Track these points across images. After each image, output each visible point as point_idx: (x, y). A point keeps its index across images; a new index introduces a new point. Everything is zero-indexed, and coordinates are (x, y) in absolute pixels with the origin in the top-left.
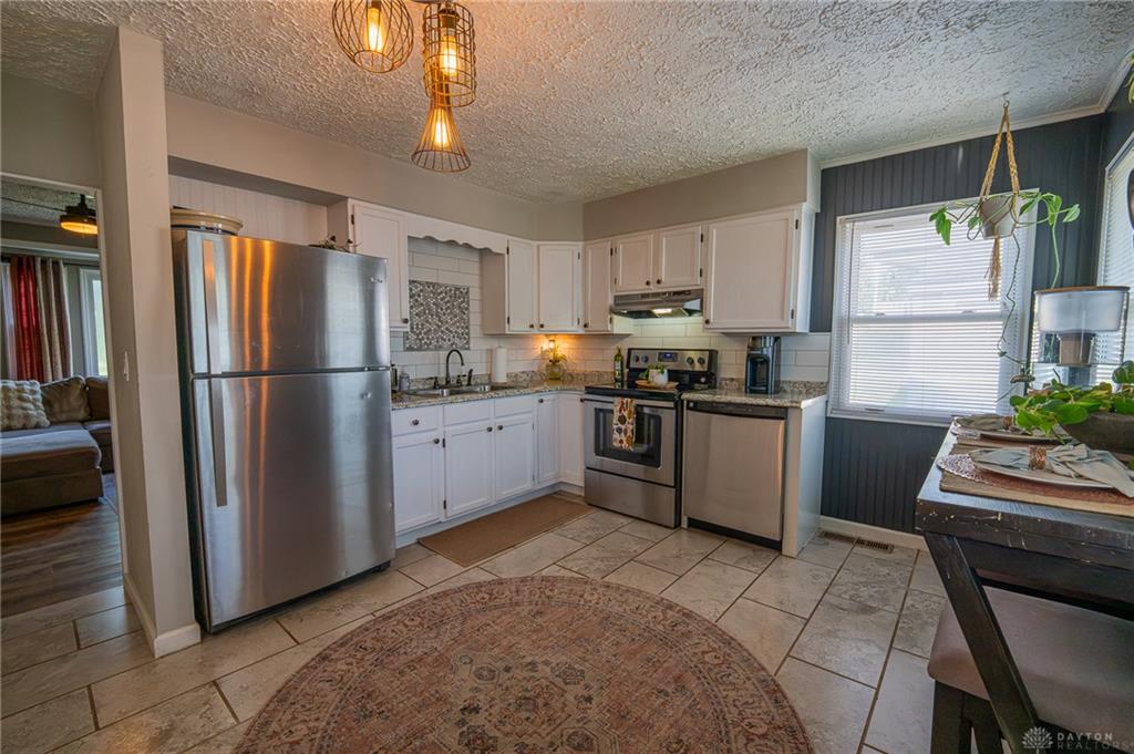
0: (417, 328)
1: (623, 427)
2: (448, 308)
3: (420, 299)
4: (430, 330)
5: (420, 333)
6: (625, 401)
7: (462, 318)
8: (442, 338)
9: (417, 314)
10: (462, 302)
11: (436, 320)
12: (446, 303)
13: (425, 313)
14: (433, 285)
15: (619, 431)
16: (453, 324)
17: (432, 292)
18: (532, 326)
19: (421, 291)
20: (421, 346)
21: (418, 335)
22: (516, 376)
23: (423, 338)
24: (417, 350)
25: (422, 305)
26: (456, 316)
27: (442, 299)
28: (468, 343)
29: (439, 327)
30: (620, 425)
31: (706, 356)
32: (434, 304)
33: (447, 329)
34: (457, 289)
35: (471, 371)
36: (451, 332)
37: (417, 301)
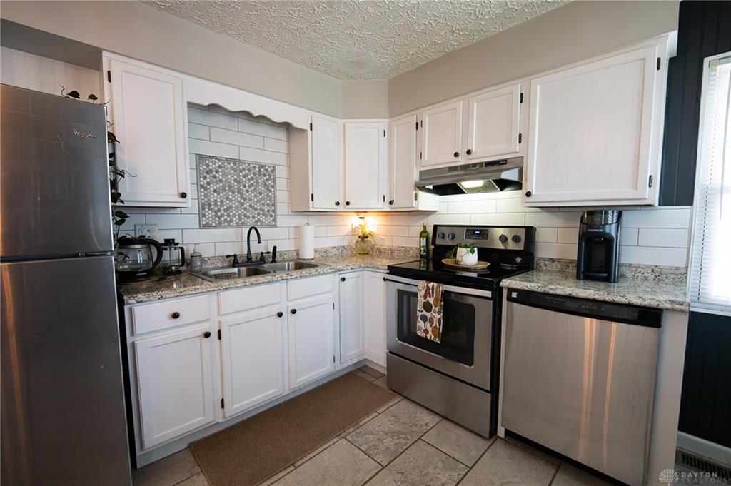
0: (216, 205)
1: (428, 315)
2: (252, 185)
3: (219, 176)
4: (231, 207)
5: (219, 210)
6: (431, 285)
7: (268, 196)
8: (245, 215)
9: (215, 191)
10: (268, 180)
11: (237, 196)
12: (250, 180)
13: (224, 189)
14: (235, 161)
15: (424, 318)
16: (258, 201)
17: (232, 168)
18: (338, 203)
19: (220, 167)
20: (220, 223)
21: (216, 212)
22: (326, 251)
23: (223, 215)
24: (216, 227)
25: (221, 181)
26: (260, 194)
27: (244, 176)
28: (274, 220)
29: (242, 204)
30: (425, 313)
31: (522, 233)
32: (235, 180)
33: (250, 206)
34: (262, 166)
35: (275, 248)
36: (256, 209)
37: (215, 177)
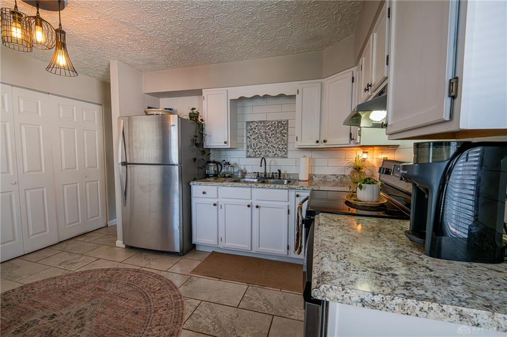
0: (254, 146)
2: (273, 134)
3: (256, 131)
4: (261, 147)
5: (255, 149)
7: (282, 139)
8: (269, 151)
9: (254, 139)
10: (283, 130)
11: (265, 141)
12: (272, 131)
13: (258, 138)
14: (264, 122)
16: (276, 143)
17: (263, 126)
18: (317, 142)
19: (257, 126)
20: (256, 155)
21: (254, 150)
23: (257, 151)
24: (253, 157)
25: (257, 133)
26: (278, 138)
27: (269, 129)
28: (286, 154)
29: (267, 145)
32: (264, 132)
33: (272, 146)
34: (280, 122)
35: (280, 171)
36: (275, 148)
37: (254, 132)
